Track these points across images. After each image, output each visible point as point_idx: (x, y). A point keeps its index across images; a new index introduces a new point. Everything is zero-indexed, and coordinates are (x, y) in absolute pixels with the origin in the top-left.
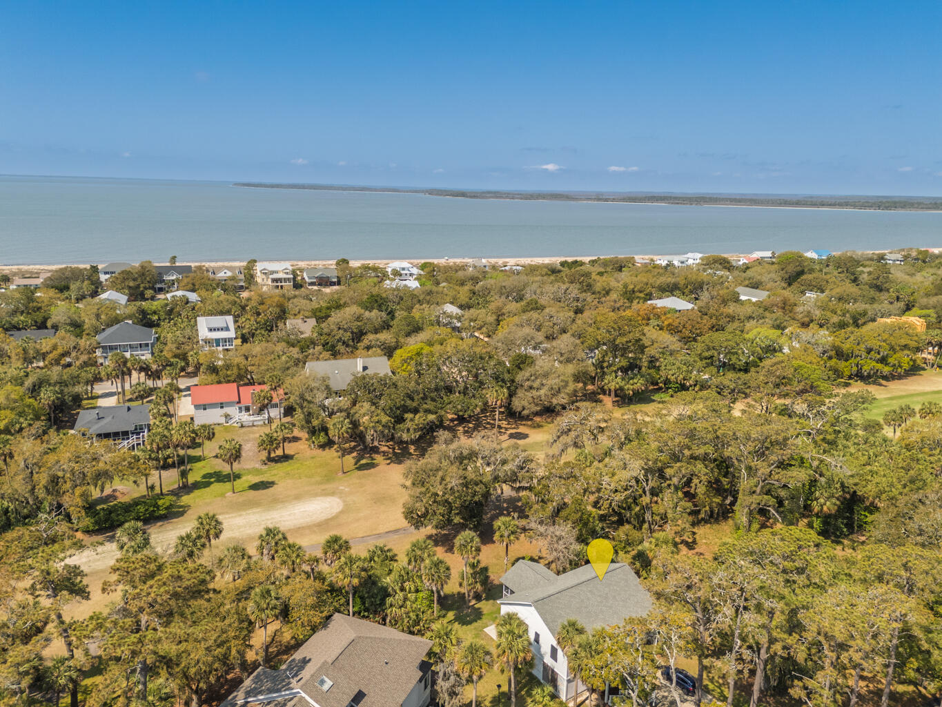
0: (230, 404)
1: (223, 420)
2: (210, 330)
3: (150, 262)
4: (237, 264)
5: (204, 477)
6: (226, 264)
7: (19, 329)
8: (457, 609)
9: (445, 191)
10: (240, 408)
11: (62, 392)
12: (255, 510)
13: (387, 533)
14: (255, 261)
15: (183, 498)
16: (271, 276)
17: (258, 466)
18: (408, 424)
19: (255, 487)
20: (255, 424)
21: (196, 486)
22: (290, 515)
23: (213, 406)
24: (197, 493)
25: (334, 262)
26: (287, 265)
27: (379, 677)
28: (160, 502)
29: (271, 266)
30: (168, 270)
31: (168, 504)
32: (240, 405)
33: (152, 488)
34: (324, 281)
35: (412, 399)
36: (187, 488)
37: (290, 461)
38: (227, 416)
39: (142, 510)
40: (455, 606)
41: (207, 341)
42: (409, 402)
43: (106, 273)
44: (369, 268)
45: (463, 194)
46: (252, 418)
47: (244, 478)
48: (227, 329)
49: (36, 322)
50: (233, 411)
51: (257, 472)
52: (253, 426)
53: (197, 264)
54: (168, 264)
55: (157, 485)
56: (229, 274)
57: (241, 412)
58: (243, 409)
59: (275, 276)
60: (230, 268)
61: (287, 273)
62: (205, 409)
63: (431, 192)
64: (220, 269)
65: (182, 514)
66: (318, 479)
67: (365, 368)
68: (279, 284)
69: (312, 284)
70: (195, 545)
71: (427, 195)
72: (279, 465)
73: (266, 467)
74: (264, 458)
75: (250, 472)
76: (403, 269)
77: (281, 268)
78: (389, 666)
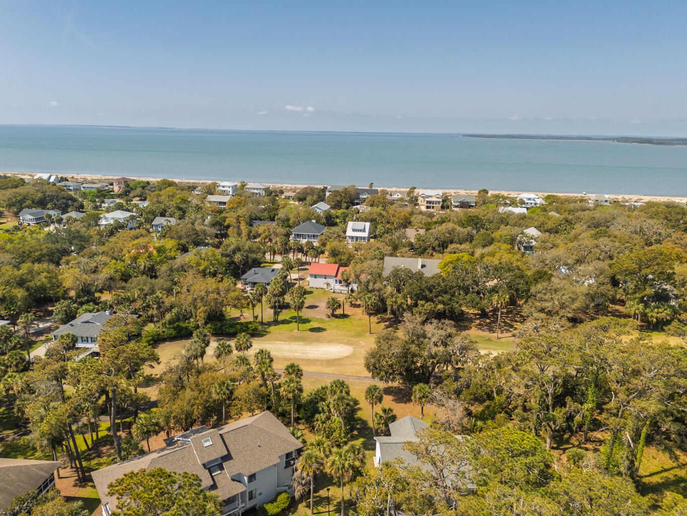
0: (330, 277)
1: (325, 286)
2: (354, 230)
3: (354, 186)
4: (404, 190)
5: (291, 318)
6: (398, 190)
7: (261, 220)
8: (368, 438)
9: (635, 138)
10: (336, 281)
11: (247, 257)
12: (301, 343)
13: (366, 377)
14: (415, 188)
15: (272, 327)
16: (427, 199)
17: (324, 317)
18: (420, 308)
19: (313, 330)
20: (342, 292)
21: (284, 322)
22: (316, 351)
23: (321, 276)
24: (281, 326)
25: (477, 192)
26: (440, 192)
27: (249, 452)
28: (250, 326)
29: (428, 192)
30: (364, 191)
31: (253, 327)
32: (336, 279)
33: (256, 317)
34: (464, 205)
35: (431, 292)
36: (276, 322)
37: (346, 319)
38: (328, 284)
39: (239, 328)
40: (368, 436)
41: (352, 238)
42: (427, 293)
43: (330, 192)
44: (500, 197)
45: (650, 141)
46: (342, 288)
47: (311, 323)
48: (364, 231)
49: (270, 217)
50: (332, 281)
51: (322, 321)
52: (341, 293)
53: (382, 189)
54: (368, 188)
55: (260, 316)
56: (400, 196)
57: (336, 283)
58: (338, 281)
59: (430, 199)
60: (400, 192)
61: (438, 198)
62: (316, 278)
63: (620, 140)
64: (396, 192)
65: (262, 335)
66: (353, 333)
67: (423, 266)
68: (432, 205)
69: (456, 207)
70: (224, 350)
71: (616, 142)
72: (337, 320)
73: (329, 319)
74: (329, 314)
75: (317, 320)
76: (529, 199)
77: (435, 194)
78: (260, 448)
